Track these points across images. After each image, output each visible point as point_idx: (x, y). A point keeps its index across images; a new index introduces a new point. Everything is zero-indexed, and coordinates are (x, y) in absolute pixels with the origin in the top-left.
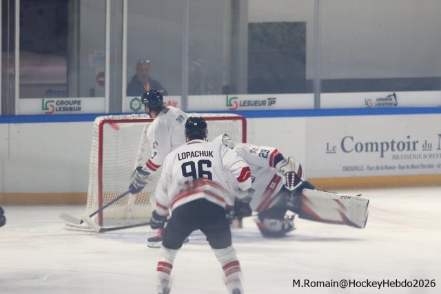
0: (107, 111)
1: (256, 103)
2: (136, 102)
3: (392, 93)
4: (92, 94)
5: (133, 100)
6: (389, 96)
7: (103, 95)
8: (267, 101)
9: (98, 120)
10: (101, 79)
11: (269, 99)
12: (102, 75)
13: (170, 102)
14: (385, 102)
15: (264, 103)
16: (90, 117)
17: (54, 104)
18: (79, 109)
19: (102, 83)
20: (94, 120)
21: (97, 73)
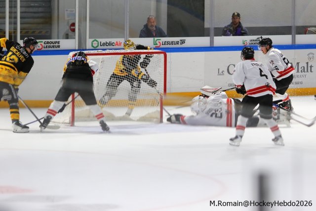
0: (77, 48)
1: (172, 43)
2: (95, 42)
3: (260, 36)
4: (67, 37)
5: (93, 41)
6: (258, 38)
7: (74, 38)
8: (180, 42)
9: (72, 54)
10: (72, 27)
11: (181, 40)
12: (73, 25)
13: (117, 42)
14: (255, 42)
15: (177, 43)
16: (66, 52)
17: (43, 44)
18: (59, 47)
19: (74, 30)
20: (68, 54)
21: (70, 23)
